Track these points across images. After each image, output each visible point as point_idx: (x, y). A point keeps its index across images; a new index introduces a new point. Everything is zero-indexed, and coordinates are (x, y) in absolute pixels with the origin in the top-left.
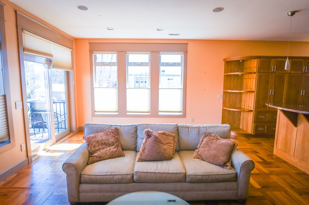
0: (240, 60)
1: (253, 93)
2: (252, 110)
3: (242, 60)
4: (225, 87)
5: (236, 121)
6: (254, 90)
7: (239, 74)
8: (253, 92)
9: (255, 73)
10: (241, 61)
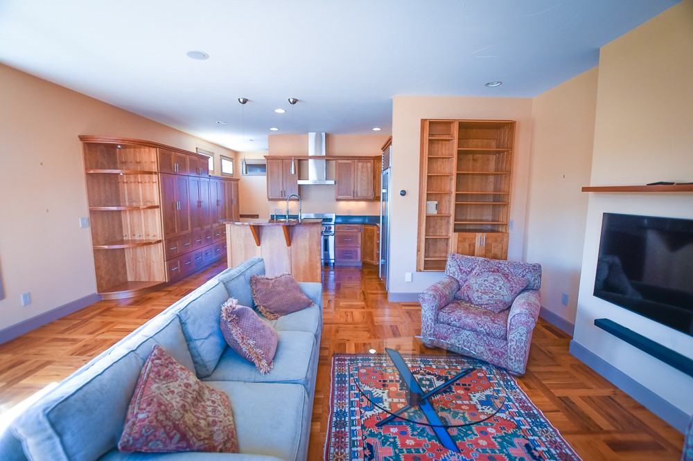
0: (118, 145)
1: (157, 210)
2: (159, 239)
3: (121, 145)
4: (92, 202)
5: (120, 270)
6: (157, 203)
7: (119, 174)
8: (157, 207)
9: (156, 173)
10: (119, 147)
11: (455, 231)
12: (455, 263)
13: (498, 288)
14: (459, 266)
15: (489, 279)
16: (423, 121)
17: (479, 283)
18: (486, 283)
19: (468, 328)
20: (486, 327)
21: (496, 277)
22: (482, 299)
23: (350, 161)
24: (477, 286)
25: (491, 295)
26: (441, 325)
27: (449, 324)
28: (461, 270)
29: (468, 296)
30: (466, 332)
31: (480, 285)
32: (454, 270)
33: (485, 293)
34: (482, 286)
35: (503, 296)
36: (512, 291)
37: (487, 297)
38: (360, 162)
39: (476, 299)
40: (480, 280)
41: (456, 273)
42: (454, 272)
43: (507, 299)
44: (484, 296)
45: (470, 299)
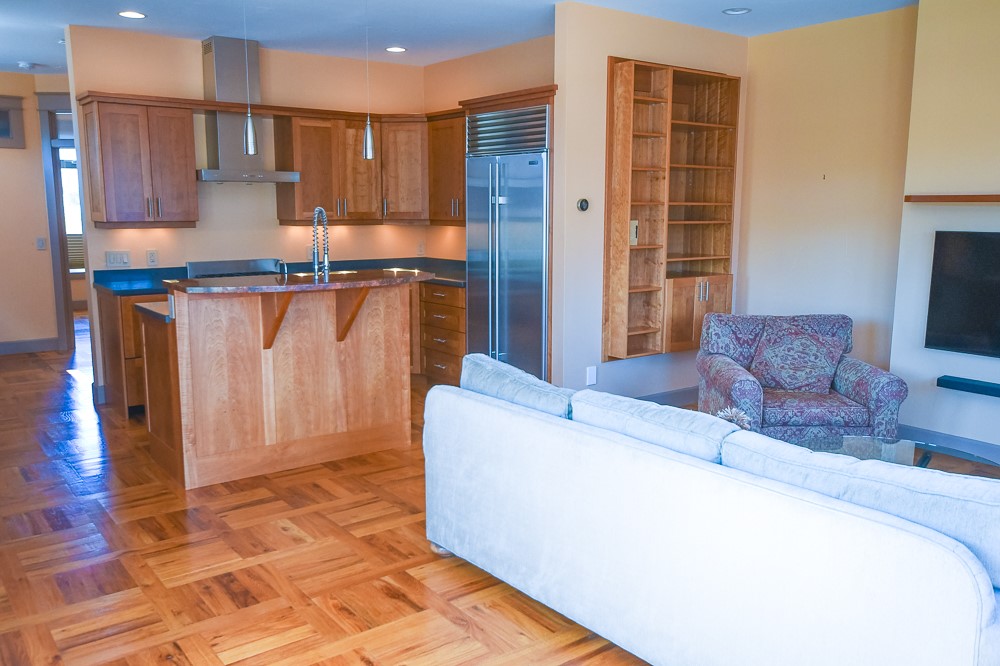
11: (669, 275)
12: (727, 330)
13: (812, 358)
14: (734, 333)
15: (794, 346)
16: (614, 61)
17: (780, 355)
18: (792, 352)
19: (817, 423)
20: (843, 414)
21: (803, 341)
22: (796, 379)
23: (327, 124)
24: (780, 361)
25: (808, 370)
26: (772, 429)
27: (785, 424)
28: (738, 339)
29: (773, 379)
30: (812, 429)
31: (784, 359)
32: (727, 341)
33: (796, 369)
34: (787, 359)
35: (822, 368)
36: (833, 358)
37: (803, 374)
38: (349, 127)
39: (788, 380)
40: (781, 350)
41: (732, 346)
42: (727, 345)
43: (830, 371)
44: (799, 373)
45: (778, 383)
